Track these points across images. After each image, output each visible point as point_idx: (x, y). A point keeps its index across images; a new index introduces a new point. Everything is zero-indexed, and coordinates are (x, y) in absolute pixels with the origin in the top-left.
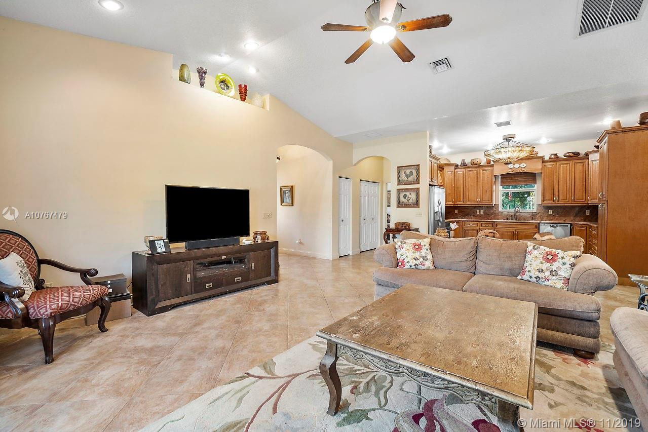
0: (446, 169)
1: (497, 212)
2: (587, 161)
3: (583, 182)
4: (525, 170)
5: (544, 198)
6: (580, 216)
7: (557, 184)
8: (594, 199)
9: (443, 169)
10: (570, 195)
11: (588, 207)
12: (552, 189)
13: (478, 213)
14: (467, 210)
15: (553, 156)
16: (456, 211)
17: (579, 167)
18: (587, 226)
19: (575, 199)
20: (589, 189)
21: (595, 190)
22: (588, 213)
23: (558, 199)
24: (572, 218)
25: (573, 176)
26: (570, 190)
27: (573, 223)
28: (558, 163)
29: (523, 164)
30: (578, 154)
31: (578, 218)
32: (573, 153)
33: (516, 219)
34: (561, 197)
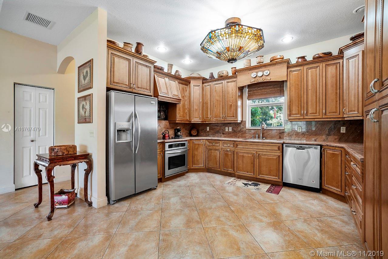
0: (193, 83)
1: (244, 129)
2: (341, 61)
3: (336, 89)
4: (268, 79)
5: (290, 111)
6: (334, 135)
7: (305, 93)
8: (351, 111)
9: (190, 83)
10: (321, 107)
11: (345, 123)
12: (300, 99)
13: (227, 130)
14: (216, 127)
15: (300, 60)
16: (208, 129)
17: (331, 70)
18: (343, 150)
19: (328, 112)
20: (345, 98)
21: (353, 99)
22: (343, 130)
23: (307, 112)
24: (324, 137)
25: (324, 82)
26: (321, 101)
27: (323, 143)
28: (305, 67)
29: (266, 71)
30: (329, 54)
31: (331, 137)
32: (324, 54)
33: (262, 138)
34: (310, 111)
